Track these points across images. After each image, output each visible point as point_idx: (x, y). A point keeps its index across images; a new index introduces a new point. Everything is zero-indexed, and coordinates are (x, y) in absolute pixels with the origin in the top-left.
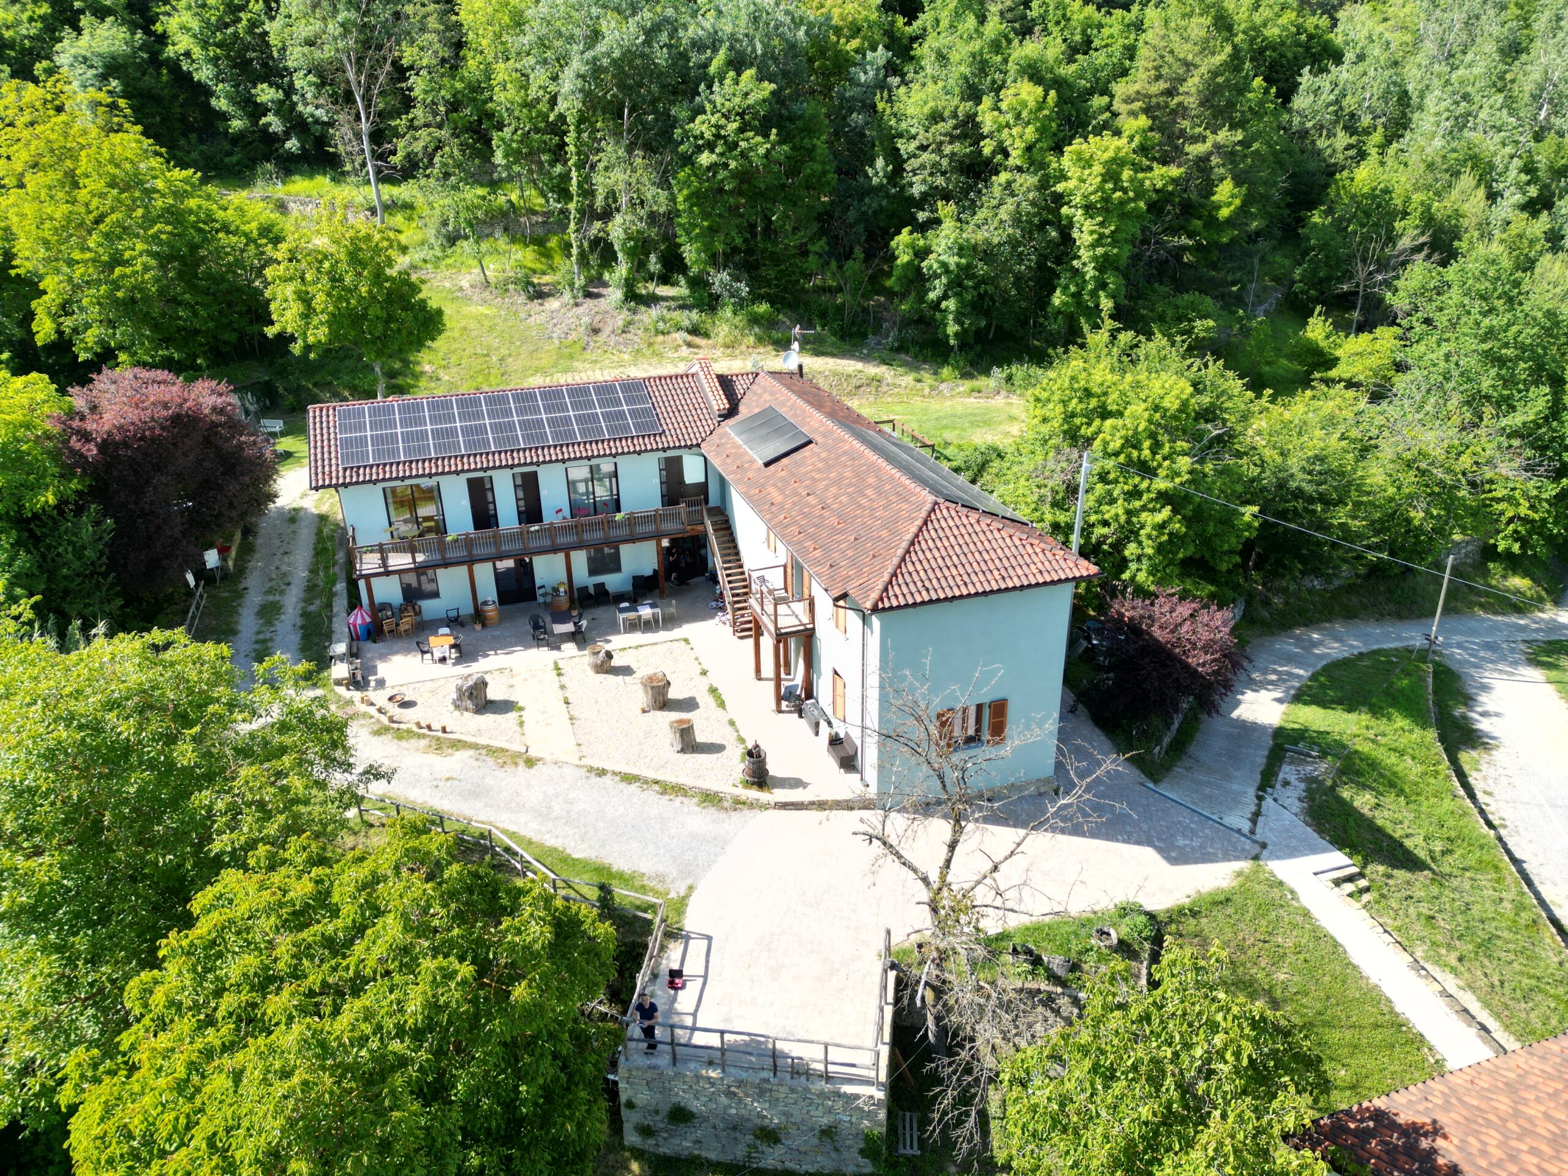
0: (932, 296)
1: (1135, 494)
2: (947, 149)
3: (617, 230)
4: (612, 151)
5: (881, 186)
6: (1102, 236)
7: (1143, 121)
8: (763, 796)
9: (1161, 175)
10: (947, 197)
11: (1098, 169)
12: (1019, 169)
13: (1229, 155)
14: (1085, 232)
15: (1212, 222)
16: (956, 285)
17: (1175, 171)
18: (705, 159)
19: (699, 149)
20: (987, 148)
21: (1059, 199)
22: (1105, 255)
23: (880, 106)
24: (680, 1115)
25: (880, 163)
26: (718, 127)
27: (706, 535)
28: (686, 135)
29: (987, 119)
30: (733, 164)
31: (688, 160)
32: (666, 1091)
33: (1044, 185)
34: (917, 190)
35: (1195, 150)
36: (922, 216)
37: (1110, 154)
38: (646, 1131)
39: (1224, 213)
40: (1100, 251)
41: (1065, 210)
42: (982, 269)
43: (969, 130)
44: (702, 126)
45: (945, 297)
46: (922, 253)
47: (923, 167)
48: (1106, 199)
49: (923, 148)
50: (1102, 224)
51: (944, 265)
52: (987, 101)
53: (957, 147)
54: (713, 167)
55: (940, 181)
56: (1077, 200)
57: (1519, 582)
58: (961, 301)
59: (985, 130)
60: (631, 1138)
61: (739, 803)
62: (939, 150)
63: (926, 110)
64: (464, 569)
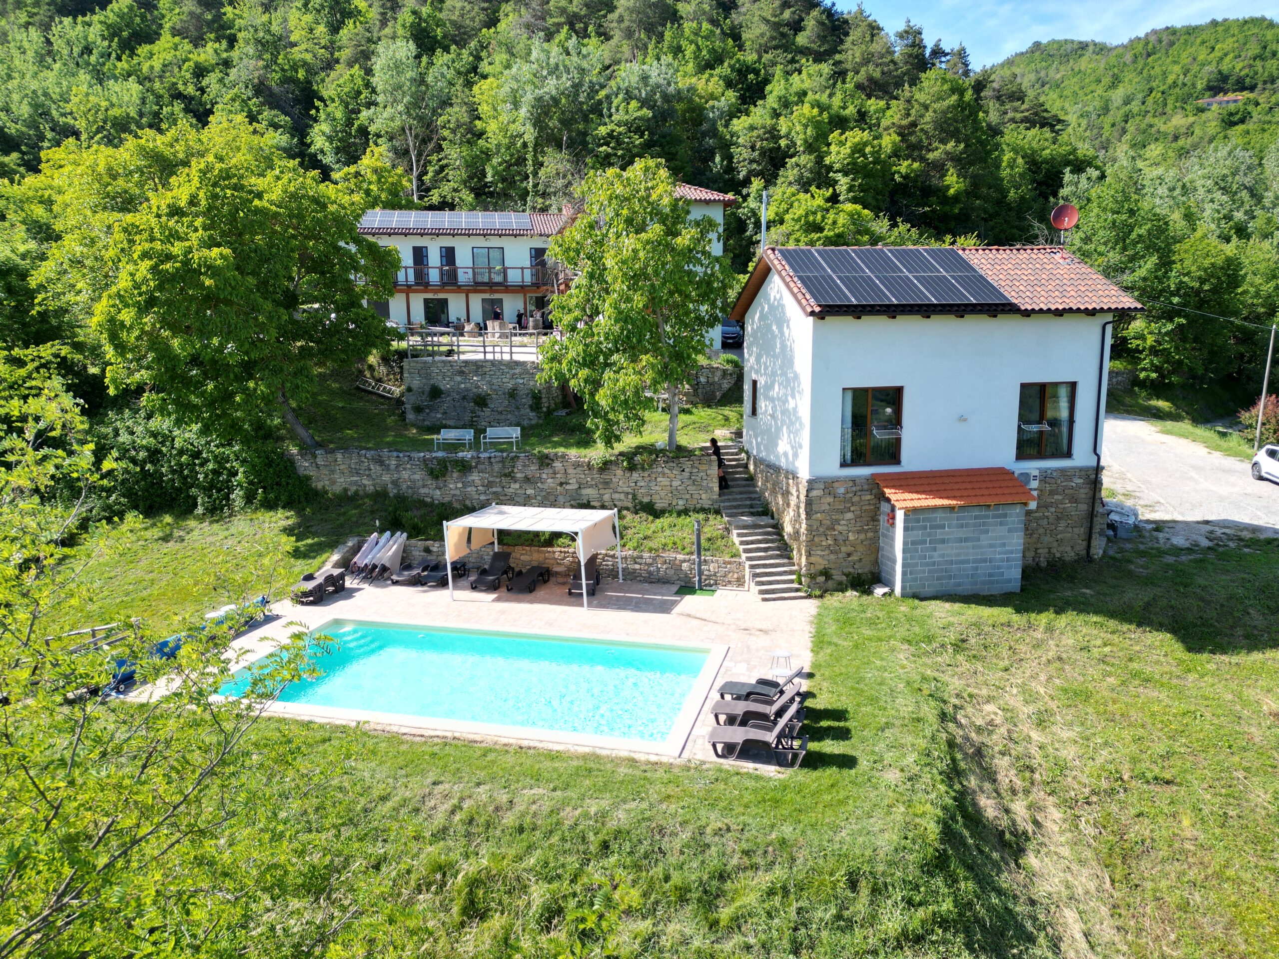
2: (758, 146)
5: (719, 175)
7: (895, 137)
9: (904, 167)
10: (759, 174)
11: (849, 147)
12: (804, 152)
13: (956, 158)
14: (842, 183)
15: (943, 195)
17: (916, 166)
18: (604, 150)
19: (601, 144)
20: (783, 143)
21: (830, 168)
23: (721, 130)
24: (436, 393)
25: (718, 159)
28: (593, 138)
29: (783, 126)
32: (428, 376)
33: (819, 160)
35: (932, 156)
36: (745, 191)
37: (858, 139)
38: (418, 409)
39: (952, 191)
41: (831, 175)
43: (773, 134)
44: (603, 132)
48: (854, 163)
49: (744, 146)
50: (853, 180)
53: (764, 144)
54: (609, 155)
55: (754, 166)
56: (837, 166)
57: (1163, 404)
59: (782, 133)
60: (411, 416)
62: (754, 146)
63: (747, 125)
64: (404, 296)
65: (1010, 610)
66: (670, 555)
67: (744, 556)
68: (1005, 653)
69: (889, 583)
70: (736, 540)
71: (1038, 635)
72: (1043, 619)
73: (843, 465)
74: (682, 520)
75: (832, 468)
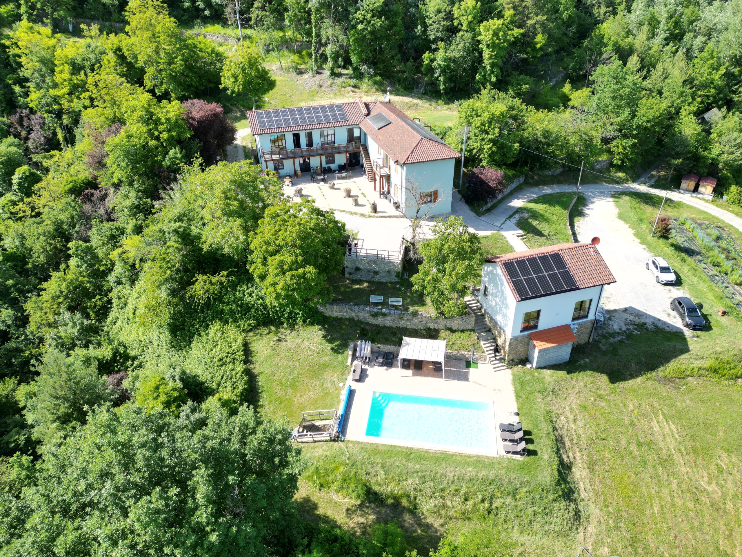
0: (436, 75)
1: (483, 140)
2: (442, 23)
3: (329, 50)
4: (328, 22)
5: (420, 36)
6: (492, 56)
7: (512, 12)
8: (376, 215)
9: (517, 32)
10: (442, 40)
11: (491, 32)
12: (467, 31)
13: (542, 24)
14: (486, 54)
15: (534, 49)
16: (444, 71)
17: (522, 31)
18: (360, 27)
19: (359, 23)
20: (456, 23)
21: (479, 42)
22: (493, 63)
23: (420, 6)
24: (358, 269)
25: (419, 27)
26: (364, 15)
27: (360, 152)
28: (353, 18)
29: (456, 12)
30: (369, 29)
31: (354, 27)
32: (355, 263)
33: (474, 36)
34: (432, 37)
35: (530, 22)
36: (433, 46)
37: (496, 27)
38: (350, 274)
39: (538, 46)
40: (491, 61)
41: (480, 46)
42: (452, 65)
43: (450, 16)
44: (359, 15)
45: (440, 76)
46: (432, 60)
47: (434, 29)
48: (494, 43)
49: (434, 22)
50: (492, 51)
51: (439, 65)
52: (457, 5)
53: (445, 23)
54: (363, 30)
55: (439, 35)
56: (484, 43)
57: (621, 175)
58: (445, 78)
59: (455, 17)
60: (347, 275)
61: (370, 216)
62: (439, 23)
63: (436, 9)
64: (292, 160)
65: (565, 372)
66: (462, 352)
67: (487, 353)
68: (565, 391)
69: (532, 363)
70: (483, 346)
71: (574, 382)
72: (575, 375)
73: (521, 331)
74: (463, 335)
75: (518, 333)
